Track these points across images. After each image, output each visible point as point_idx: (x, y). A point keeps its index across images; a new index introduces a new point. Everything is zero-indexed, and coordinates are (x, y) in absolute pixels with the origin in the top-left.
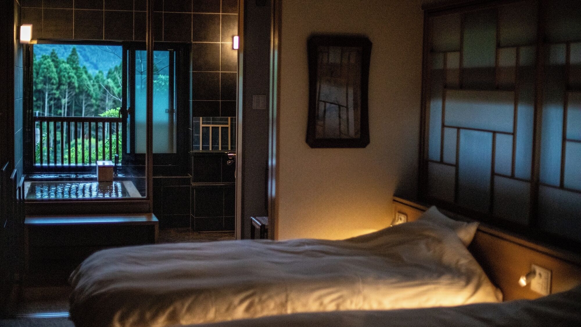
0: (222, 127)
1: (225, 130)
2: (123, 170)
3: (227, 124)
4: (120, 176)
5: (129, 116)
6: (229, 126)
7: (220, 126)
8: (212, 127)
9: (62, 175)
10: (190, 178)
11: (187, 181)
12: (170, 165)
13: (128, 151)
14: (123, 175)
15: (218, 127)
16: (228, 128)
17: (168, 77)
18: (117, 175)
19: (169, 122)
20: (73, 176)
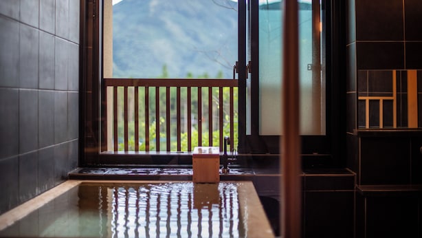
0: (384, 101)
1: (388, 104)
2: (239, 162)
3: (392, 95)
4: (234, 172)
5: (249, 75)
6: (394, 98)
7: (381, 99)
8: (370, 101)
9: (139, 170)
10: (353, 177)
11: (349, 182)
12: (315, 154)
13: (248, 132)
14: (239, 171)
15: (379, 100)
16: (392, 101)
17: (311, 11)
18: (228, 171)
19: (313, 84)
20: (154, 172)
